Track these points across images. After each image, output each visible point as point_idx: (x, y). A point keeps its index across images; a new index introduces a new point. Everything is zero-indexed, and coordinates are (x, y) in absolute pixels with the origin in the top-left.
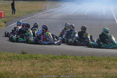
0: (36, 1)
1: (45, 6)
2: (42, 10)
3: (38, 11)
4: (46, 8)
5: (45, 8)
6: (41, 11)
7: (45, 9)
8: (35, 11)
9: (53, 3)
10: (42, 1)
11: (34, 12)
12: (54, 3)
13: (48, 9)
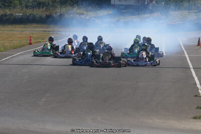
0: (10, 26)
1: (30, 37)
2: (24, 46)
3: (14, 48)
4: (32, 42)
5: (29, 41)
6: (20, 47)
7: (30, 44)
8: (6, 49)
9: (48, 30)
10: (23, 26)
11: (5, 51)
12: (50, 29)
13: (36, 42)
